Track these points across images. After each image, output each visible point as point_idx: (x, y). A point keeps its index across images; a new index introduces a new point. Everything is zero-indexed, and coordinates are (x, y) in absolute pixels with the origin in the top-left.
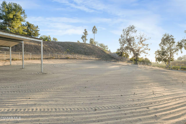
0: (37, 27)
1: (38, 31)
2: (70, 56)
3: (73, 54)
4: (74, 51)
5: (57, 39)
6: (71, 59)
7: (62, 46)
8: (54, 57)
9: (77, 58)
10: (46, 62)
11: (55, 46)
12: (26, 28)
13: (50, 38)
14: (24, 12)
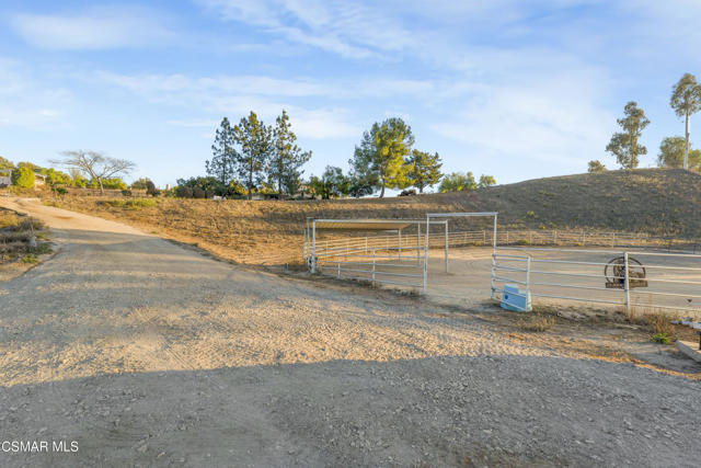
0: (437, 156)
1: (439, 166)
2: (531, 235)
3: (551, 226)
4: (554, 214)
5: (495, 178)
6: (533, 245)
7: (511, 200)
8: (480, 242)
9: (561, 243)
10: (456, 255)
11: (485, 205)
12: (411, 168)
13: (471, 180)
14: (409, 132)
